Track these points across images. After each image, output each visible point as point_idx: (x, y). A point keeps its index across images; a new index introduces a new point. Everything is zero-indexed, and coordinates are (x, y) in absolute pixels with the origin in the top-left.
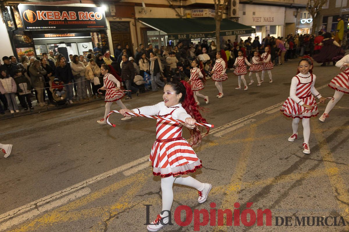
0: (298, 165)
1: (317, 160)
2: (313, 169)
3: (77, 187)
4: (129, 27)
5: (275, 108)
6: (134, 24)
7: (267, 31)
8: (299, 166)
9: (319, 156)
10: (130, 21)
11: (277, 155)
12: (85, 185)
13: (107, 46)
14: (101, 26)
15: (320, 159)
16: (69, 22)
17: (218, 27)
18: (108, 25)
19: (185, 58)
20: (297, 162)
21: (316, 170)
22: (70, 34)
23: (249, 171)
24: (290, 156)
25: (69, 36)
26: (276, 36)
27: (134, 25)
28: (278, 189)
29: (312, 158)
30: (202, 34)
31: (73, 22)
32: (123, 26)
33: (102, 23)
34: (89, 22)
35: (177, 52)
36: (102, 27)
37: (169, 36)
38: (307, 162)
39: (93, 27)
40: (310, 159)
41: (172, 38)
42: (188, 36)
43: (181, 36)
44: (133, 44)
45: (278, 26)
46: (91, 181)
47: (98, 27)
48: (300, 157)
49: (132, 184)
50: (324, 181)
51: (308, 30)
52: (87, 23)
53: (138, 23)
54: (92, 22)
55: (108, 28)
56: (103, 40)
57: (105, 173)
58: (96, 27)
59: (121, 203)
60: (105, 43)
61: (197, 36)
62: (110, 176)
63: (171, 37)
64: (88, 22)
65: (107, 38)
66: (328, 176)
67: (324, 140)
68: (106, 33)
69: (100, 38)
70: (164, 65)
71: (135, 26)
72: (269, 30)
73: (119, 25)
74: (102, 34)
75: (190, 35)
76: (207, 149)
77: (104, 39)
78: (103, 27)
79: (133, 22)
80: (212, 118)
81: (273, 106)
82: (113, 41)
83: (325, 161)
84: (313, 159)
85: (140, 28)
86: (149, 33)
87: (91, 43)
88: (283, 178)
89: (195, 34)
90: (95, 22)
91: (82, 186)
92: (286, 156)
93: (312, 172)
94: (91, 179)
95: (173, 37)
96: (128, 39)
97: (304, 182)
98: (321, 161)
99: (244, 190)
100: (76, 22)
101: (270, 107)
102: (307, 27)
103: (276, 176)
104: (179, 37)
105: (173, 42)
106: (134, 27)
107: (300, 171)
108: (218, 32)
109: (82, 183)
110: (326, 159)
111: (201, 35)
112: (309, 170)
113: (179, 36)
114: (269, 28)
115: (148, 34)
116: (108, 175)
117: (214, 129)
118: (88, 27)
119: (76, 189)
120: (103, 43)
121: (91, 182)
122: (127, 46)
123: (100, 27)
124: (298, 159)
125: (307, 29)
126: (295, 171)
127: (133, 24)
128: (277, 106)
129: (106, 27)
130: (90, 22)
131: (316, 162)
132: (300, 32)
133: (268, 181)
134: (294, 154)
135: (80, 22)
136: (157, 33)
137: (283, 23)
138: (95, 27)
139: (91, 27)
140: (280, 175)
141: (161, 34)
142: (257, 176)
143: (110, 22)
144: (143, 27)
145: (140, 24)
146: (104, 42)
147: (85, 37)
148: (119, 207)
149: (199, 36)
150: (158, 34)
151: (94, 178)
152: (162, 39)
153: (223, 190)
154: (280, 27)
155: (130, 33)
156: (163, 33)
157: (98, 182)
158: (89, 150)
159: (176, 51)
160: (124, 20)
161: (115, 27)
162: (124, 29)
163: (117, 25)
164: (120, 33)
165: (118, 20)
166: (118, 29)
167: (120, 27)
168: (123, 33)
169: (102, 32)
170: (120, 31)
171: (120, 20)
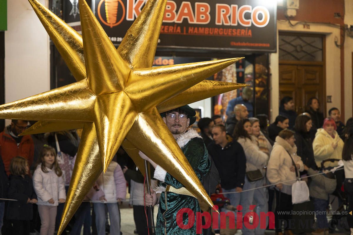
4: (323, 50)
6: (339, 43)
10: (330, 34)
13: (265, 97)
14: (262, 43)
16: (191, 30)
22: (162, 60)
25: (160, 63)
27: (337, 46)
31: (201, 30)
32: (309, 44)
34: (236, 32)
36: (264, 45)
39: (244, 44)
44: (330, 97)
47: (256, 45)
52: (232, 32)
54: (243, 32)
56: (257, 82)
58: (252, 45)
60: (262, 89)
64: (234, 30)
65: (269, 75)
69: (249, 76)
71: (342, 47)
73: (298, 42)
74: (257, 65)
77: (260, 76)
78: (268, 45)
79: (336, 37)
82: (280, 84)
90: (250, 32)
96: (318, 82)
100: (207, 29)
106: (338, 50)
120: (257, 89)
122: (314, 101)
123: (260, 45)
127: (335, 42)
130: (239, 30)
135: (216, 31)
138: (248, 44)
139: (239, 44)
146: (259, 86)
155: (322, 66)
160: (314, 29)
161: (289, 48)
162: (309, 54)
163: (293, 43)
164: (297, 65)
165: (300, 28)
166: (295, 54)
167: (299, 49)
168: (306, 65)
169: (257, 59)
170: (298, 60)
171: (306, 30)
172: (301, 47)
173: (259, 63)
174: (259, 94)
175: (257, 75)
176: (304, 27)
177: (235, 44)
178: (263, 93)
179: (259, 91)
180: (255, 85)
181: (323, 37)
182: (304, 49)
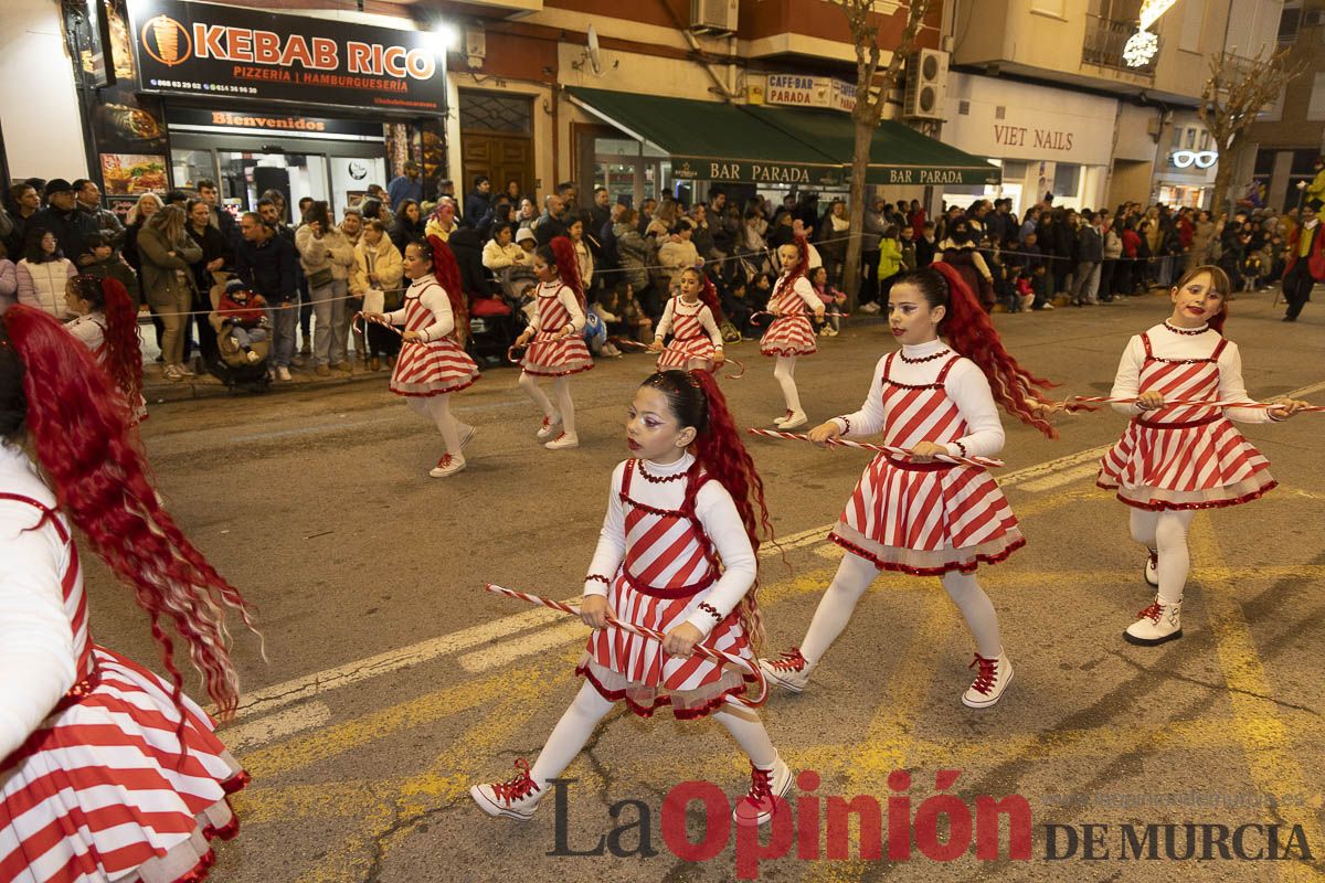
0: (1131, 697)
1: (1203, 684)
2: (1189, 715)
3: (279, 697)
4: (531, 117)
5: (1055, 471)
6: (550, 109)
7: (1042, 180)
8: (1136, 701)
9: (1212, 671)
10: (538, 95)
11: (1051, 650)
12: (307, 693)
14: (420, 101)
15: (1215, 683)
16: (307, 77)
17: (863, 147)
18: (453, 100)
19: (730, 254)
20: (1127, 683)
21: (1198, 723)
22: (306, 122)
23: (940, 700)
24: (1102, 660)
25: (303, 127)
26: (1075, 204)
27: (548, 113)
28: (1050, 780)
29: (1186, 674)
30: (802, 169)
31: (325, 79)
32: (508, 109)
33: (433, 90)
34: (383, 84)
35: (700, 227)
36: (428, 105)
37: (677, 165)
38: (1168, 685)
39: (396, 102)
40: (1179, 677)
41: (686, 173)
42: (746, 170)
43: (720, 169)
44: (539, 180)
45: (1088, 166)
46: (334, 678)
47: (415, 104)
48: (1139, 667)
49: (491, 705)
50: (1226, 765)
51: (1198, 192)
52: (376, 84)
53: (564, 107)
54: (393, 84)
55: (451, 111)
56: (427, 156)
57: (390, 654)
58: (408, 103)
59: (444, 772)
60: (435, 167)
61: (780, 175)
62: (407, 667)
63: (682, 169)
64: (379, 82)
65: (444, 148)
66: (1242, 750)
67: (1236, 612)
68: (440, 132)
69: (417, 148)
70: (649, 270)
71: (554, 114)
72: (1049, 181)
73: (493, 104)
74: (425, 133)
75: (756, 169)
76: (785, 600)
77: (431, 149)
78: (435, 106)
79: (545, 100)
80: (813, 487)
81: (1046, 465)
82: (464, 161)
83: (1235, 690)
84: (1189, 680)
85: (571, 124)
86: (603, 147)
87: (381, 162)
88: (1069, 741)
89: (775, 165)
90: (405, 87)
91: (298, 696)
92: (1087, 659)
93: (1182, 729)
94: (334, 672)
95: (691, 170)
96: (523, 159)
97: (1148, 764)
98: (1220, 688)
99: (916, 769)
100: (335, 78)
101: (1035, 467)
102: (1192, 183)
103: (1046, 730)
104: (715, 173)
105: (688, 187)
106: (549, 119)
107: (1136, 721)
108: (863, 170)
109: (301, 682)
110: (1238, 685)
111: (795, 172)
112: (1173, 718)
113: (714, 167)
114: (1050, 171)
115: (597, 151)
116: (402, 664)
117: (819, 530)
118: (376, 100)
119: (277, 702)
120: (427, 166)
121: (333, 684)
123: (421, 105)
124: (1132, 674)
125: (1196, 189)
126: (1117, 719)
127: (545, 108)
128: (1061, 466)
129: (444, 108)
130: (386, 82)
131: (1200, 692)
132: (1165, 197)
133: (1012, 746)
134: (1117, 653)
135: (349, 81)
136: (631, 150)
137: (1105, 157)
138: (404, 103)
139: (388, 102)
140: (1060, 728)
141: (645, 154)
142: (972, 724)
143: (462, 91)
144: (581, 119)
145: (574, 110)
146: (430, 162)
147: (363, 138)
148: (432, 789)
149: (790, 178)
150: (637, 154)
151: (348, 668)
152: (649, 173)
153: (837, 763)
154: (1093, 173)
155: (530, 139)
156: (653, 149)
157: (362, 685)
158: (338, 562)
159: (699, 223)
160: (512, 87)
161: (478, 112)
162: (510, 123)
163: (485, 106)
164: (494, 136)
165: (491, 85)
166: (489, 121)
167: (494, 114)
168: (505, 137)
169: (426, 125)
170: (494, 129)
171: (500, 88)
172: (498, 113)
173: (429, 131)
174: (430, 174)
175: (427, 148)
176: (497, 85)
177: (381, 101)
178: (436, 172)
179: (430, 169)
180: (424, 161)
181: (530, 99)
182: (503, 115)
